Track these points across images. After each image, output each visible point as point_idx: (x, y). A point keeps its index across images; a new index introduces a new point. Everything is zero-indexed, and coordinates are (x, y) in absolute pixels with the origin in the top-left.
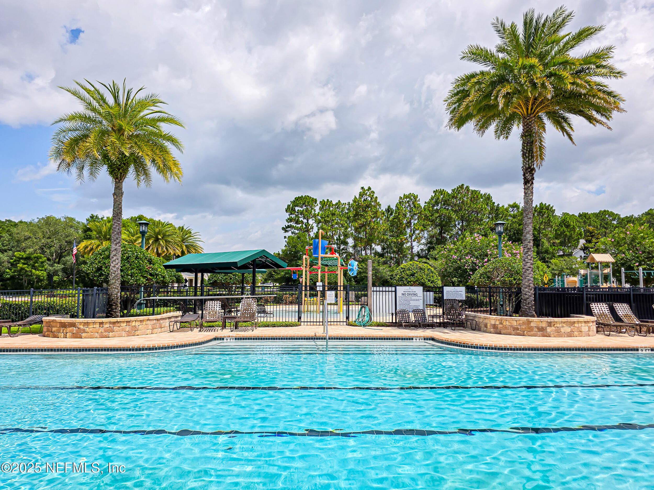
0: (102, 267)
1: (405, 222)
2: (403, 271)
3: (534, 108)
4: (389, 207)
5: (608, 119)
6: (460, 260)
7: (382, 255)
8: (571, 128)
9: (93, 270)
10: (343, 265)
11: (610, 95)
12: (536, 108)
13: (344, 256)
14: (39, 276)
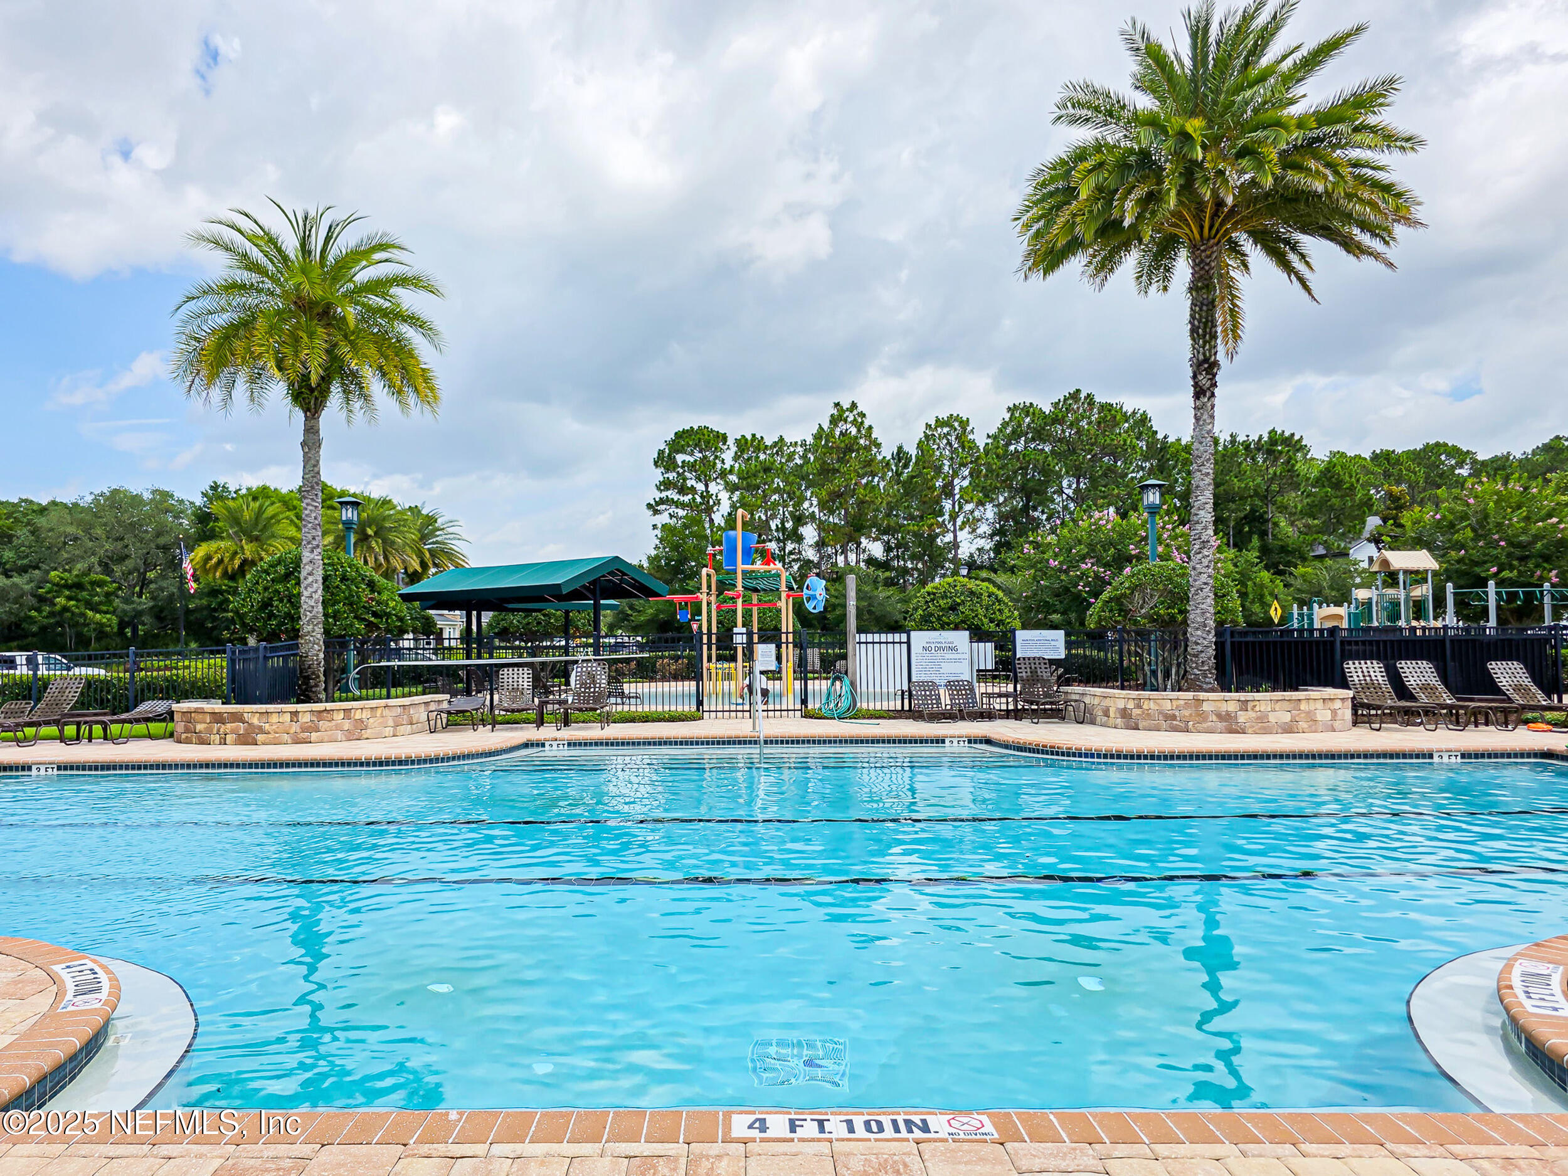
0: (271, 599)
1: (939, 483)
2: (933, 600)
3: (1217, 225)
4: (900, 448)
5: (1386, 243)
6: (1066, 572)
7: (885, 565)
8: (1307, 263)
9: (252, 606)
10: (791, 589)
11: (1388, 192)
12: (1222, 225)
13: (796, 567)
14: (102, 625)
